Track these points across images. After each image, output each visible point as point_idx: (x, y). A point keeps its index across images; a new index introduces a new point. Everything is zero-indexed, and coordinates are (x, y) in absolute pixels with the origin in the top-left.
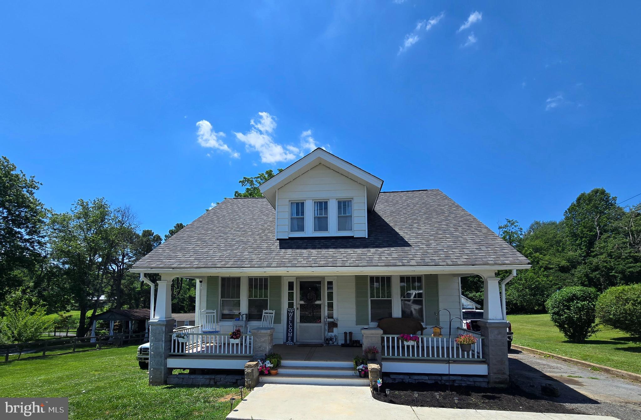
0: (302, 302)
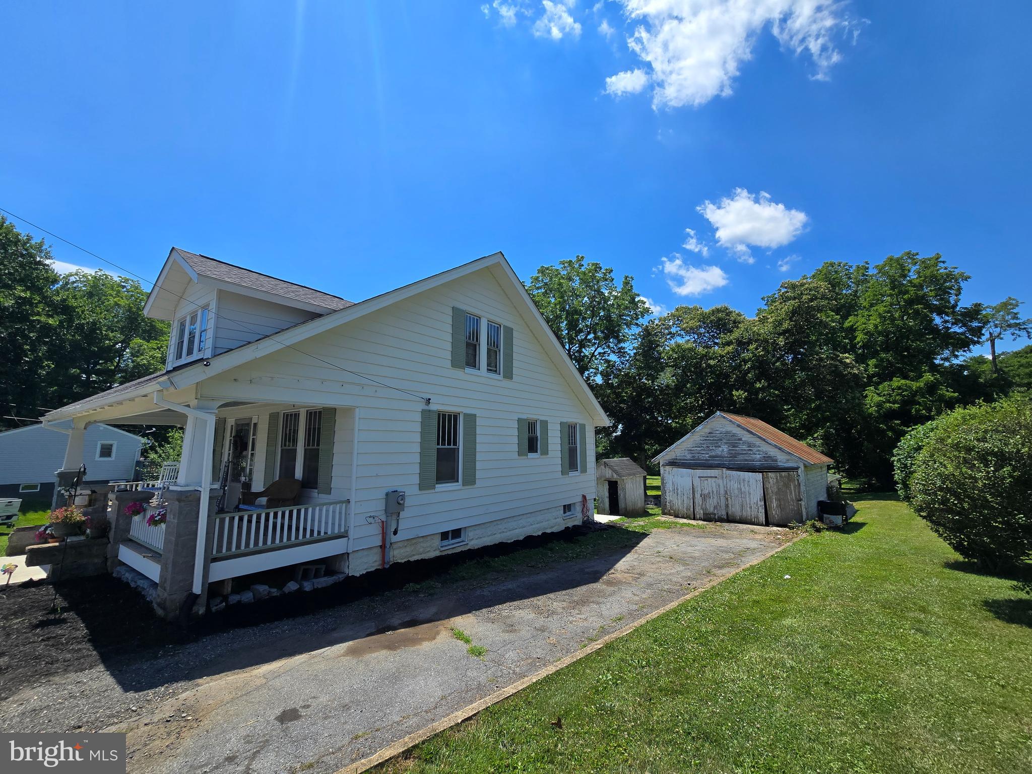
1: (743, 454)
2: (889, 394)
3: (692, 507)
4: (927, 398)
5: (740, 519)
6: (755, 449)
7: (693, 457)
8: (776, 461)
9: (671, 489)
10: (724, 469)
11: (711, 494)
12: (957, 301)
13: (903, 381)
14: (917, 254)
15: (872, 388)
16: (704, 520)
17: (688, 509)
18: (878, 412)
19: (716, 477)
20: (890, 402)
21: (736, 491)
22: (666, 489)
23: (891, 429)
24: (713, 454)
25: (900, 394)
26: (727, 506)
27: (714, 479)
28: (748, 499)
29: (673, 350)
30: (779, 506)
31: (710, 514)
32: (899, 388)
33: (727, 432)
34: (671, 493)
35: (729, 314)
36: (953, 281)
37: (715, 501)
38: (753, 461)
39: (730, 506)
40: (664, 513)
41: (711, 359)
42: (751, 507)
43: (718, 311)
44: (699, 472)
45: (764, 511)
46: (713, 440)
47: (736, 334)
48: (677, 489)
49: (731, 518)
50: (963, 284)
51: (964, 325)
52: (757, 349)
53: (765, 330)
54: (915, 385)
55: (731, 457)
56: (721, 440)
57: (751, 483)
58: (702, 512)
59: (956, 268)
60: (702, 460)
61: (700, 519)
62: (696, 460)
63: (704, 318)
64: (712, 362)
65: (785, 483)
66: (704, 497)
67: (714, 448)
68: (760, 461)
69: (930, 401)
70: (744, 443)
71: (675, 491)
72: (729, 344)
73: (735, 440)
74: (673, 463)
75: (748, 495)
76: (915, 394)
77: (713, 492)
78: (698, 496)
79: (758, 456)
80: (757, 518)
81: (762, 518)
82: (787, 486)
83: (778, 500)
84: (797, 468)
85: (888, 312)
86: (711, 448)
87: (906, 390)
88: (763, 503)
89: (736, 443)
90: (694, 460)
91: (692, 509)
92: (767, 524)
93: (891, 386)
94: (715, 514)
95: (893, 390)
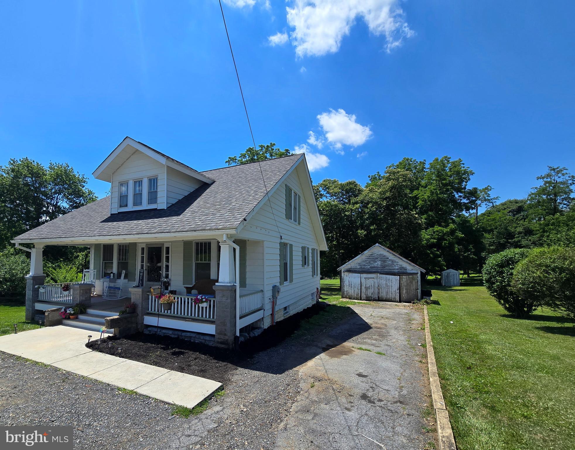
0: (148, 265)
1: (388, 266)
2: (432, 234)
3: (360, 293)
4: (450, 237)
5: (386, 299)
6: (395, 264)
7: (361, 267)
8: (406, 270)
9: (347, 284)
10: (378, 274)
11: (371, 287)
12: (466, 185)
13: (440, 228)
14: (450, 158)
15: (424, 231)
16: (366, 300)
17: (357, 295)
18: (426, 244)
19: (374, 278)
20: (432, 239)
21: (384, 285)
22: (344, 284)
23: (432, 253)
24: (372, 266)
25: (438, 235)
26: (379, 293)
27: (372, 279)
28: (390, 289)
29: (325, 205)
30: (407, 292)
31: (369, 297)
32: (437, 231)
33: (381, 255)
34: (347, 287)
35: (356, 185)
36: (466, 174)
37: (372, 290)
38: (394, 270)
39: (380, 293)
40: (343, 297)
41: (346, 211)
42: (392, 293)
43: (350, 183)
44: (364, 275)
45: (399, 295)
46: (373, 258)
47: (360, 198)
48: (351, 285)
49: (380, 299)
50: (471, 177)
51: (468, 199)
52: (372, 207)
53: (375, 196)
54: (445, 230)
55: (382, 267)
56: (377, 258)
57: (393, 281)
58: (365, 296)
59: (469, 168)
60: (366, 269)
61: (364, 300)
62: (363, 269)
63: (342, 187)
64: (347, 213)
65: (410, 281)
66: (367, 288)
67: (373, 263)
68: (398, 269)
69: (452, 239)
70: (390, 260)
71: (350, 285)
72: (356, 203)
73: (385, 258)
74: (349, 271)
75: (390, 288)
76: (444, 234)
77: (371, 285)
78: (363, 288)
79: (397, 267)
80: (395, 298)
81: (398, 299)
82: (411, 282)
83: (407, 289)
84: (417, 273)
85: (435, 190)
86: (371, 263)
87: (440, 233)
88: (399, 291)
89: (385, 260)
90: (361, 269)
91: (360, 295)
92: (400, 302)
93: (433, 230)
94: (372, 297)
95: (434, 232)
